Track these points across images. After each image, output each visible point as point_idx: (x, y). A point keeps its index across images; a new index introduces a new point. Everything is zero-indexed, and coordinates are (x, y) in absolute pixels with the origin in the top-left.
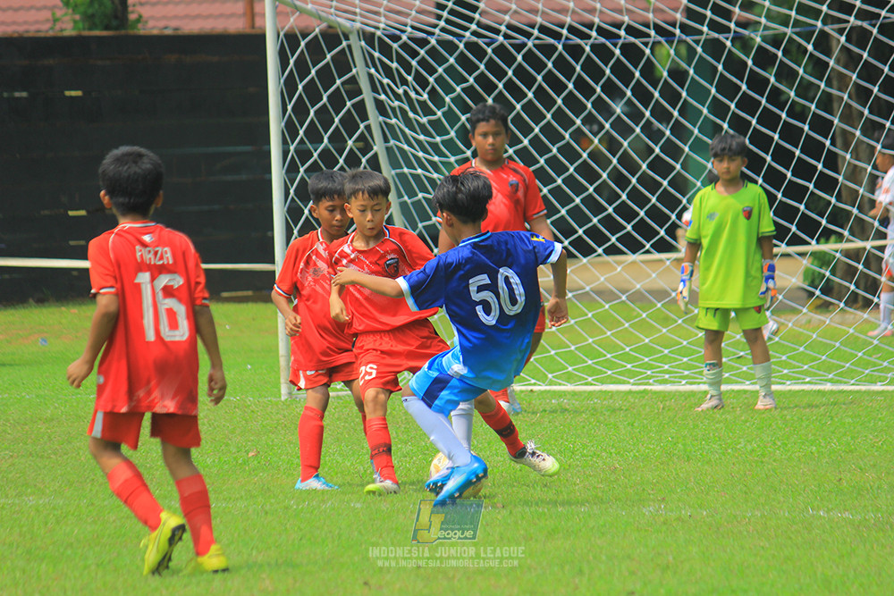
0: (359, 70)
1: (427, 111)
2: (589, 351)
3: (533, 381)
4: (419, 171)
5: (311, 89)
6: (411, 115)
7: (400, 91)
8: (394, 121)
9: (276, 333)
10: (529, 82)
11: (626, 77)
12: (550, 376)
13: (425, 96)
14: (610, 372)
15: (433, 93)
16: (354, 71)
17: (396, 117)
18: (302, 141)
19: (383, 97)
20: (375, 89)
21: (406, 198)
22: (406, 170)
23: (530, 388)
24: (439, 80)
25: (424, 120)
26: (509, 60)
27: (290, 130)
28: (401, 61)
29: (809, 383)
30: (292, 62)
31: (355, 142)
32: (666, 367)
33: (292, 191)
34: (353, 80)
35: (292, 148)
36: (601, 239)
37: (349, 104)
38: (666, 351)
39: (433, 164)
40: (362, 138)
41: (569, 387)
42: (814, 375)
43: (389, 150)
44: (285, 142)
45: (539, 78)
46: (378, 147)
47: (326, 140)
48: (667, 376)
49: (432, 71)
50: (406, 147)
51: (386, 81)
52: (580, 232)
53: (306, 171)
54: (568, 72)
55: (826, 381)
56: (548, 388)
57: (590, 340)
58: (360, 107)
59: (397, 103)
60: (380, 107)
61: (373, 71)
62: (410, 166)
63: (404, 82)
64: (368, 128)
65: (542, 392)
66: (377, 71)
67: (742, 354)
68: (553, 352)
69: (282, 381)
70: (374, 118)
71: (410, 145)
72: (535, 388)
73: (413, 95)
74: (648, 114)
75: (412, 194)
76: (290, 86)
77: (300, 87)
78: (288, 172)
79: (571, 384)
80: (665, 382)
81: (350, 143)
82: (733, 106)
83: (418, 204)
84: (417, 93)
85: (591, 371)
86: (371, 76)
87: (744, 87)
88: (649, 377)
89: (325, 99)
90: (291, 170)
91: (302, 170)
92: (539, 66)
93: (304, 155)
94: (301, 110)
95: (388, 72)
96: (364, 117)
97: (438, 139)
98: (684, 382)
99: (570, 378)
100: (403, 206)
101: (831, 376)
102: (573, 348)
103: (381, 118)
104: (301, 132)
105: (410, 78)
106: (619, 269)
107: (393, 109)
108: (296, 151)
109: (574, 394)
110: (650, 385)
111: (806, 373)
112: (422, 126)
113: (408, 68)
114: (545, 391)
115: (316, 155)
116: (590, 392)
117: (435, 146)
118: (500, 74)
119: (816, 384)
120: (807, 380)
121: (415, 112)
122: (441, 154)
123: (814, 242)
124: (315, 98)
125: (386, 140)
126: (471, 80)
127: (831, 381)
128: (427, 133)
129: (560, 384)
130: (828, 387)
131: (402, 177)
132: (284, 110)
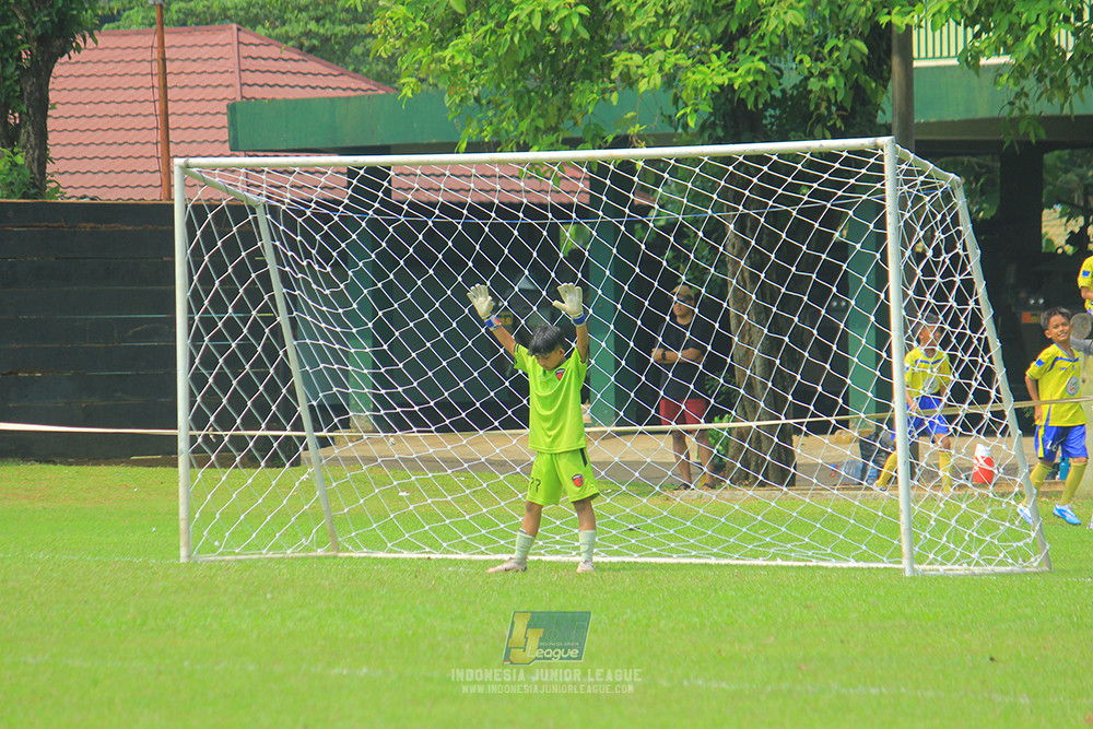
0: (266, 243)
1: (331, 284)
2: (484, 521)
3: (428, 550)
4: (321, 342)
5: (216, 260)
6: (314, 286)
7: (305, 263)
8: (297, 292)
9: (177, 496)
10: (431, 259)
11: (524, 257)
12: (444, 545)
13: (329, 269)
14: (502, 542)
15: (336, 266)
16: (259, 244)
17: (300, 289)
18: (206, 311)
19: (287, 269)
20: (279, 262)
21: (307, 368)
22: (308, 341)
23: (427, 556)
24: (343, 254)
25: (327, 292)
26: (411, 239)
27: (196, 299)
28: (305, 234)
29: (695, 556)
30: (199, 233)
31: (258, 312)
32: (558, 538)
33: (197, 361)
34: (259, 252)
35: (197, 318)
36: (498, 413)
37: (253, 275)
38: (558, 523)
39: (335, 334)
40: (266, 309)
41: (463, 556)
42: (702, 549)
43: (293, 321)
44: (190, 311)
45: (440, 256)
46: (282, 319)
47: (230, 310)
48: (558, 547)
49: (335, 246)
50: (308, 318)
51: (289, 253)
52: (478, 405)
53: (211, 340)
54: (469, 250)
55: (712, 555)
56: (445, 556)
57: (485, 510)
58: (265, 279)
59: (300, 275)
60: (284, 278)
61: (277, 243)
62: (312, 337)
63: (308, 255)
64: (272, 298)
65: (438, 560)
66: (282, 244)
67: (631, 527)
68: (447, 521)
69: (182, 544)
70: (279, 290)
71: (314, 316)
72: (432, 556)
73: (316, 267)
74: (544, 293)
75: (314, 364)
76: (196, 255)
77: (206, 258)
78: (193, 341)
79: (465, 552)
80: (557, 552)
81: (254, 313)
82: (626, 288)
83: (319, 374)
84: (321, 265)
85: (486, 541)
86: (275, 247)
87: (637, 270)
88: (541, 548)
89: (230, 270)
90: (196, 339)
91: (206, 339)
92: (440, 245)
93: (208, 323)
94: (206, 280)
95: (293, 245)
96: (269, 288)
97: (341, 311)
98: (574, 553)
99: (466, 547)
100: (305, 375)
101: (715, 550)
102: (467, 517)
103: (284, 290)
104: (206, 302)
105: (314, 252)
106: (514, 442)
107: (296, 280)
108: (201, 319)
109: (470, 562)
110: (541, 554)
111: (693, 547)
112: (325, 297)
113: (312, 242)
114: (442, 559)
115: (220, 324)
116: (486, 561)
117: (337, 317)
118: (402, 252)
119: (700, 557)
120: (694, 553)
121: (319, 285)
122: (343, 325)
123: (702, 421)
124: (221, 269)
125: (290, 312)
126: (373, 256)
127: (717, 555)
128: (329, 304)
129: (453, 553)
130: (713, 561)
131: (304, 347)
132: (191, 280)
